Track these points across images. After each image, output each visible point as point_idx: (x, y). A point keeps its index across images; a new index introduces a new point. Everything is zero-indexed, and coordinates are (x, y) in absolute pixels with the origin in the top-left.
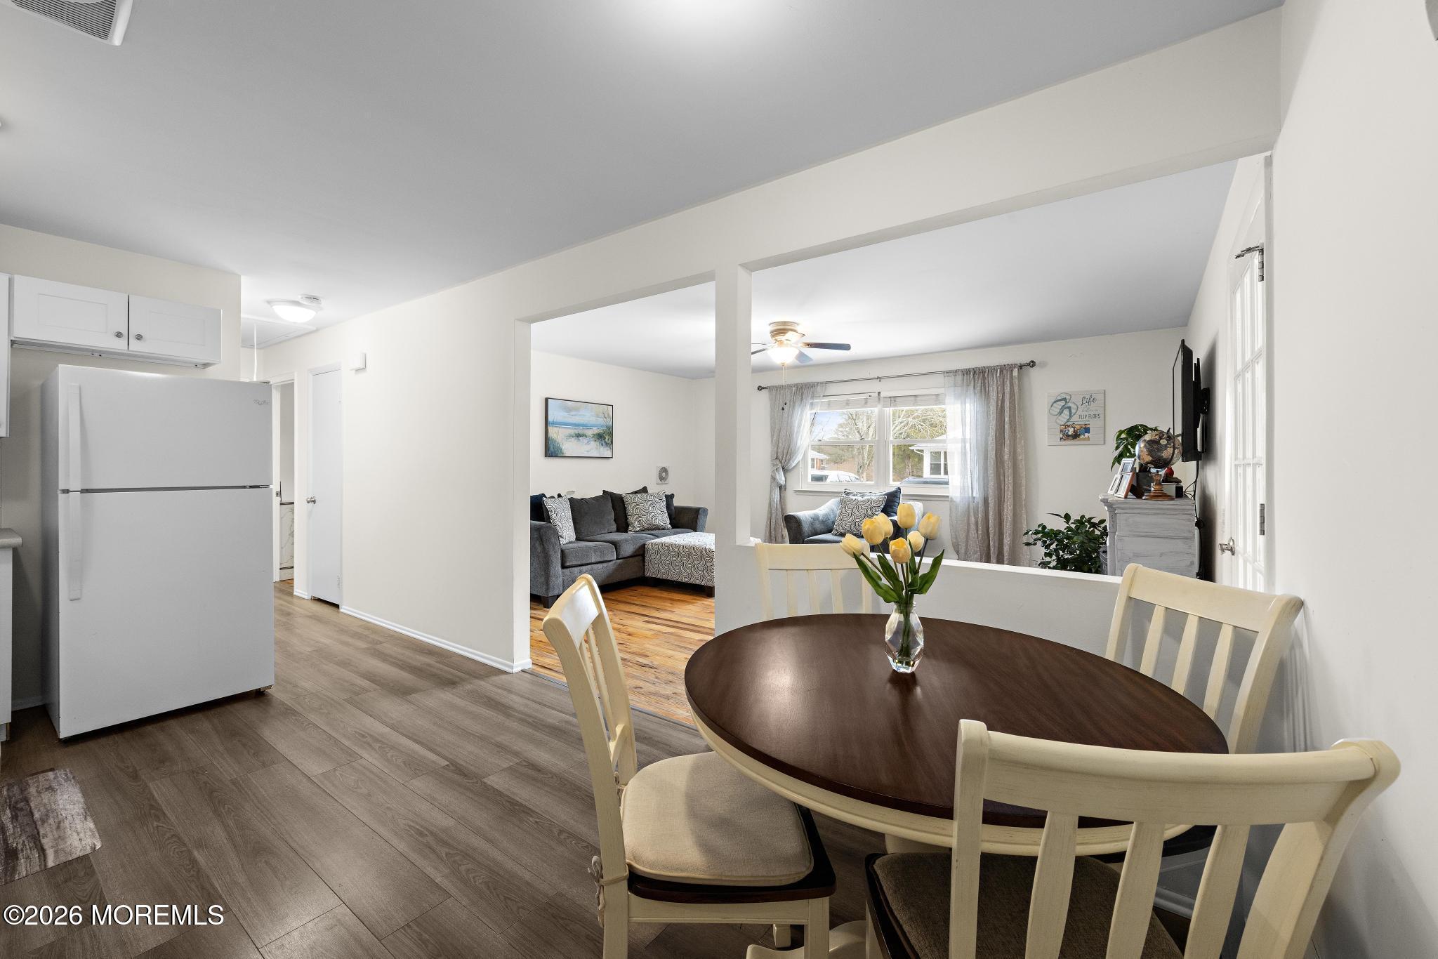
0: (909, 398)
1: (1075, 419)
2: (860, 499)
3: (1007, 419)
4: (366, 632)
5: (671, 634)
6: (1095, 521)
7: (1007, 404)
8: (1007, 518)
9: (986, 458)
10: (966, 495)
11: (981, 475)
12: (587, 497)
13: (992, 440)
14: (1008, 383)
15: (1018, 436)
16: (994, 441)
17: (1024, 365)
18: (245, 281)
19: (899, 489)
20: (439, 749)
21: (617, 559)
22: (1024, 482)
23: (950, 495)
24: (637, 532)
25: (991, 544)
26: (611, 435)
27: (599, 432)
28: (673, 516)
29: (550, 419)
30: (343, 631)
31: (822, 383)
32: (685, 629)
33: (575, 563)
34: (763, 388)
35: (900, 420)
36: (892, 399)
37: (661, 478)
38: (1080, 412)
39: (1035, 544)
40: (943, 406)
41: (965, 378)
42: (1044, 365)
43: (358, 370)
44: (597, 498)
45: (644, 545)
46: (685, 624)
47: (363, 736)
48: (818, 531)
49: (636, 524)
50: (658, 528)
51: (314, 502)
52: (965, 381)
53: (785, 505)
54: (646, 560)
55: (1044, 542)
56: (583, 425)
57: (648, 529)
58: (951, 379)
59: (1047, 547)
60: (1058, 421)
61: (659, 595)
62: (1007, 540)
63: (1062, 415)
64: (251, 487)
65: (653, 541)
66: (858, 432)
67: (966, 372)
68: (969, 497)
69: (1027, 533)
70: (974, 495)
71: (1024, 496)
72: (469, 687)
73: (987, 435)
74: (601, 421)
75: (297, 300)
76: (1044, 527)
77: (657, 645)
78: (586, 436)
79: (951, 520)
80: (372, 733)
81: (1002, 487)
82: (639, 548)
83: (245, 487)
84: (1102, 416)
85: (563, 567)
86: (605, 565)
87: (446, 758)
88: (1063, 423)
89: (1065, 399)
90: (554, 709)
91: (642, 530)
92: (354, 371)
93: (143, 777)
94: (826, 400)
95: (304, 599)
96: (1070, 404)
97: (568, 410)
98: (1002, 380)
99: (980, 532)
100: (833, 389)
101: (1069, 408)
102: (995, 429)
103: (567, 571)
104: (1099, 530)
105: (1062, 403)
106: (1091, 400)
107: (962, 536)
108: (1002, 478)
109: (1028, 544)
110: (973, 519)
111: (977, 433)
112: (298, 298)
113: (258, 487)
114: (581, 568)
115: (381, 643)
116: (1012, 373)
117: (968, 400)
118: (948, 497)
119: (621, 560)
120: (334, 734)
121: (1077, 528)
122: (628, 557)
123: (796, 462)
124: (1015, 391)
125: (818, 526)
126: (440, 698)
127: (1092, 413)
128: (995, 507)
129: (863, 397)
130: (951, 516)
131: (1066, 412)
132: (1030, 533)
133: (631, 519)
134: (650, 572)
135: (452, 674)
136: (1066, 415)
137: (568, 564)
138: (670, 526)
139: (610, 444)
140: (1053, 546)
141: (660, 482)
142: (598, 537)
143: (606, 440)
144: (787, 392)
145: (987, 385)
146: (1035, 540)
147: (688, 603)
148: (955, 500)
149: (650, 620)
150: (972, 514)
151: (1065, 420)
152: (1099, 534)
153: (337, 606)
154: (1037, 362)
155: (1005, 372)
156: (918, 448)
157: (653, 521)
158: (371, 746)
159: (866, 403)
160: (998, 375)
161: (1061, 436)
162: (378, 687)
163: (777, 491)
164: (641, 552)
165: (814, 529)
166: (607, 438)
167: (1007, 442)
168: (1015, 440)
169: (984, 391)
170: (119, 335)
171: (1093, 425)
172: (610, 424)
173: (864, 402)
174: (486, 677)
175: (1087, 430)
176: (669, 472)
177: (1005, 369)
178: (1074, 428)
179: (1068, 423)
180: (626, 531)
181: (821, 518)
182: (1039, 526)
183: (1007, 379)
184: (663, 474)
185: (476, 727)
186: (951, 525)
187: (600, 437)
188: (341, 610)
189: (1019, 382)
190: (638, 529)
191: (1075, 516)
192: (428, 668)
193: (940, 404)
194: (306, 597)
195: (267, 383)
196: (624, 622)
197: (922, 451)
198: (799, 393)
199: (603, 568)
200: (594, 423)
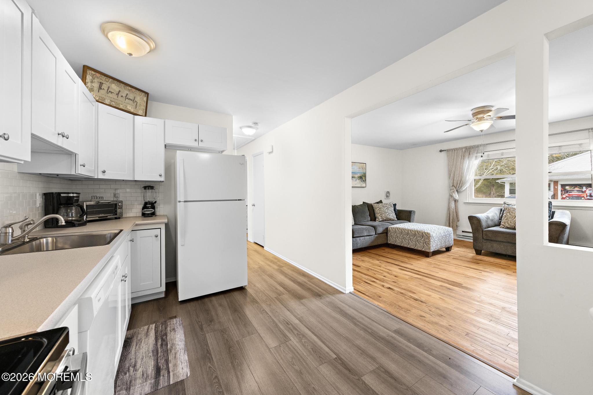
4: (276, 261)
5: (420, 279)
12: (357, 204)
18: (234, 117)
19: (551, 202)
20: (327, 343)
21: (375, 234)
24: (380, 221)
26: (365, 176)
27: (360, 175)
28: (397, 214)
30: (267, 259)
31: (484, 145)
32: (426, 277)
33: (357, 236)
34: (443, 151)
35: (491, 167)
37: (387, 196)
43: (270, 153)
44: (361, 205)
45: (387, 228)
46: (426, 273)
47: (288, 323)
48: (490, 225)
49: (380, 218)
50: (390, 220)
51: (254, 205)
53: (457, 210)
54: (388, 236)
57: (386, 220)
61: (397, 253)
64: (238, 200)
65: (392, 226)
72: (327, 299)
74: (361, 171)
75: (250, 125)
77: (415, 285)
78: (356, 178)
80: (292, 323)
82: (385, 230)
83: (236, 200)
87: (335, 354)
90: (380, 325)
91: (383, 221)
92: (268, 153)
93: (204, 330)
94: (486, 153)
95: (251, 242)
112: (251, 124)
113: (241, 200)
114: (360, 238)
115: (283, 267)
119: (377, 235)
120: (275, 319)
122: (380, 234)
123: (465, 188)
126: (315, 304)
133: (377, 215)
134: (391, 241)
135: (317, 290)
137: (355, 236)
138: (396, 219)
139: (365, 181)
141: (386, 198)
142: (363, 223)
143: (363, 179)
144: (460, 151)
147: (418, 260)
149: (403, 269)
153: (263, 247)
156: (501, 181)
157: (388, 217)
158: (292, 331)
162: (287, 293)
163: (453, 203)
164: (386, 231)
165: (488, 224)
166: (364, 178)
170: (196, 140)
172: (364, 172)
174: (334, 294)
176: (390, 192)
180: (375, 220)
181: (491, 218)
184: (388, 194)
185: (341, 330)
187: (361, 178)
188: (265, 249)
190: (381, 220)
192: (305, 284)
193: (584, 149)
194: (252, 242)
195: (244, 155)
196: (388, 268)
197: (504, 183)
198: (467, 152)
199: (369, 238)
200: (358, 172)
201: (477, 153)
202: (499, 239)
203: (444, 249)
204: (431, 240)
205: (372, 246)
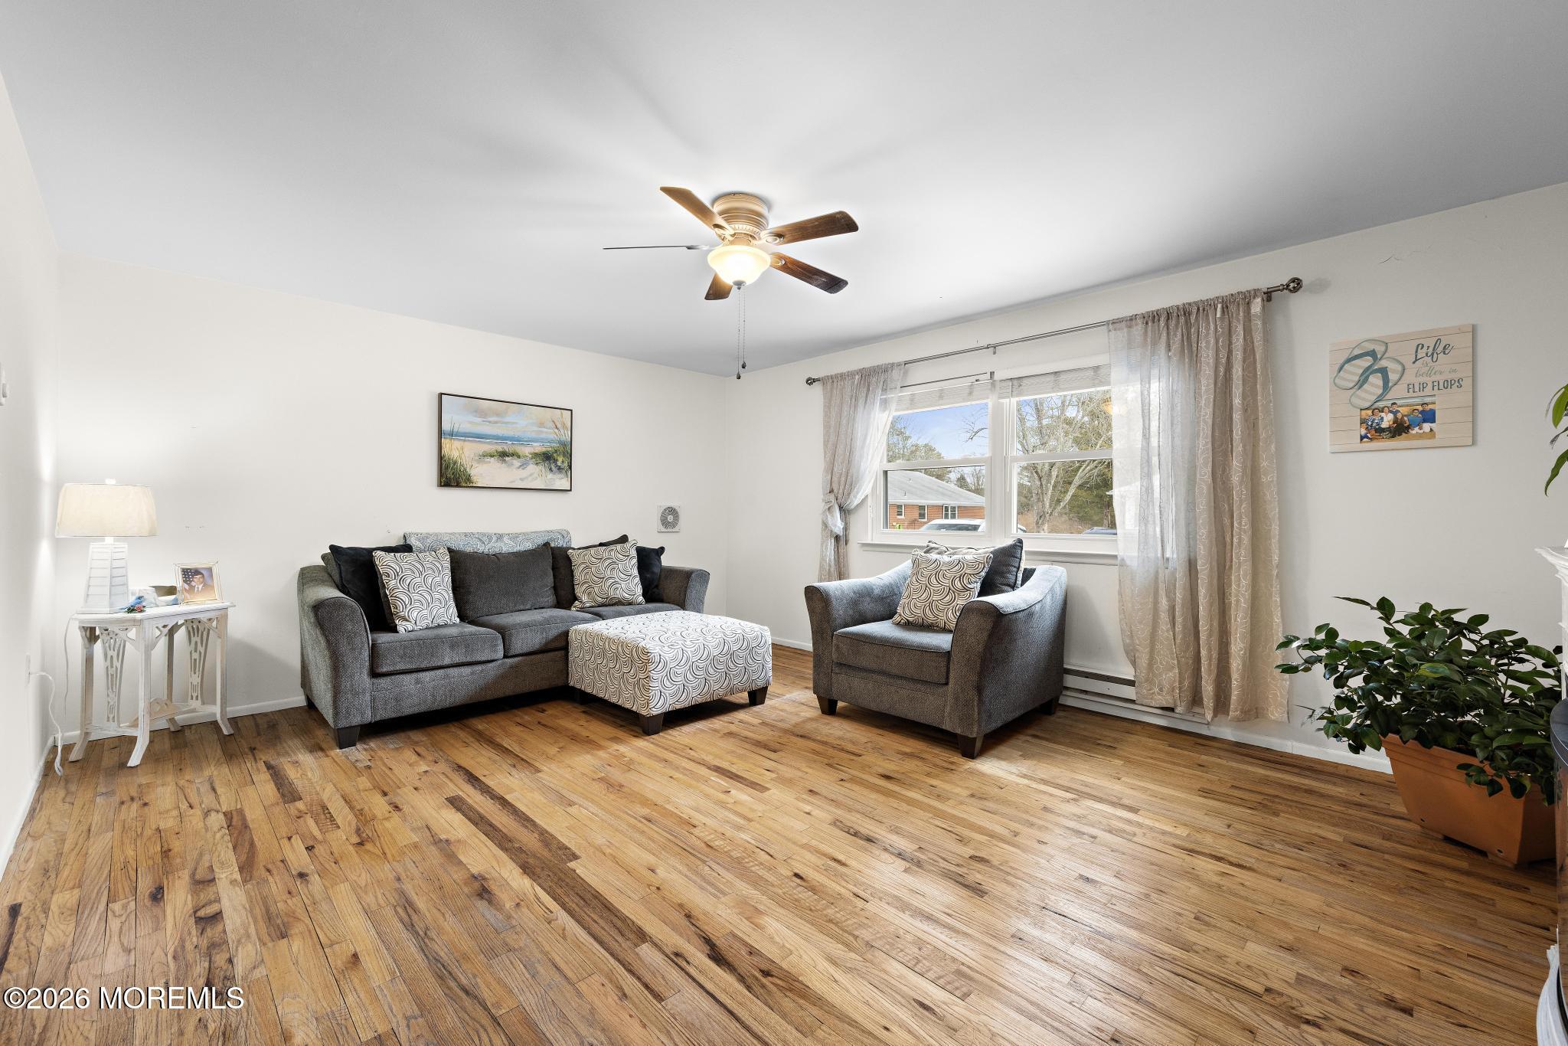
0: (1043, 379)
1: (1398, 393)
2: (946, 558)
3: (1237, 401)
6: (1461, 618)
7: (1237, 371)
8: (1238, 601)
9: (1192, 481)
10: (1152, 555)
11: (1182, 515)
13: (1204, 444)
14: (1240, 329)
15: (1263, 435)
16: (1210, 445)
17: (1277, 289)
19: (1020, 541)
21: (505, 657)
22: (1275, 528)
23: (1120, 554)
24: (581, 609)
25: (1203, 653)
26: (568, 454)
27: (544, 450)
28: (649, 583)
29: (446, 427)
31: (899, 365)
33: (401, 667)
34: (814, 381)
36: (1016, 382)
37: (662, 523)
38: (1409, 377)
39: (1307, 670)
40: (1105, 388)
41: (1150, 328)
42: (1321, 286)
45: (570, 633)
48: (869, 615)
49: (585, 598)
50: (613, 604)
52: (1149, 333)
54: (569, 658)
55: (1331, 669)
56: (512, 439)
57: (601, 605)
58: (1122, 334)
59: (1340, 683)
60: (1355, 400)
62: (1237, 648)
63: (1366, 386)
65: (591, 625)
66: (1037, 472)
67: (1152, 318)
68: (1158, 558)
69: (1286, 644)
70: (1168, 554)
71: (1276, 558)
73: (1195, 436)
74: (550, 434)
76: (1332, 634)
78: (519, 457)
79: (1121, 601)
81: (1228, 539)
84: (1467, 383)
85: (374, 674)
86: (479, 668)
88: (1367, 405)
89: (1372, 354)
91: (591, 607)
94: (907, 392)
96: (1384, 363)
97: (482, 414)
98: (1226, 323)
99: (1179, 628)
100: (918, 374)
101: (1384, 371)
102: (1210, 422)
103: (383, 682)
104: (1473, 641)
105: (1366, 362)
106: (1439, 348)
107: (1143, 633)
108: (1227, 521)
109: (1290, 669)
110: (1164, 603)
111: (1173, 432)
114: (421, 675)
116: (1249, 309)
117: (1155, 372)
118: (1115, 557)
119: (516, 659)
121: (1419, 636)
122: (531, 653)
123: (859, 498)
124: (1256, 344)
125: (868, 606)
127: (1441, 378)
128: (1210, 577)
129: (967, 382)
130: (1120, 594)
131: (1376, 380)
132: (1295, 644)
133: (579, 591)
136: (1377, 386)
137: (384, 670)
138: (637, 599)
139: (566, 469)
140: (1356, 682)
141: (654, 528)
143: (559, 463)
144: (848, 383)
145: (1194, 337)
146: (1306, 661)
148: (1128, 562)
150: (1162, 593)
151: (1373, 398)
152: (1473, 648)
154: (1304, 283)
155: (1233, 308)
157: (611, 593)
159: (970, 393)
160: (1218, 315)
161: (1363, 432)
163: (832, 545)
164: (561, 645)
165: (858, 613)
166: (560, 459)
167: (1238, 448)
168: (1255, 446)
169: (1190, 352)
171: (1441, 403)
172: (565, 439)
173: (968, 391)
175: (1429, 416)
176: (677, 509)
177: (1233, 305)
178: (1395, 413)
179: (1380, 404)
180: (569, 606)
181: (877, 592)
182: (1319, 629)
183: (1238, 320)
184: (670, 518)
186: (1122, 611)
187: (547, 457)
189: (1264, 323)
190: (587, 604)
191: (1405, 606)
193: (1101, 384)
198: (864, 384)
199: (472, 673)
200: (534, 435)
201: (884, 390)
202: (864, 661)
203: (744, 697)
204: (654, 675)
205: (486, 702)
